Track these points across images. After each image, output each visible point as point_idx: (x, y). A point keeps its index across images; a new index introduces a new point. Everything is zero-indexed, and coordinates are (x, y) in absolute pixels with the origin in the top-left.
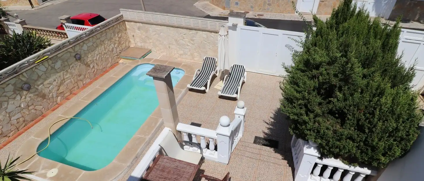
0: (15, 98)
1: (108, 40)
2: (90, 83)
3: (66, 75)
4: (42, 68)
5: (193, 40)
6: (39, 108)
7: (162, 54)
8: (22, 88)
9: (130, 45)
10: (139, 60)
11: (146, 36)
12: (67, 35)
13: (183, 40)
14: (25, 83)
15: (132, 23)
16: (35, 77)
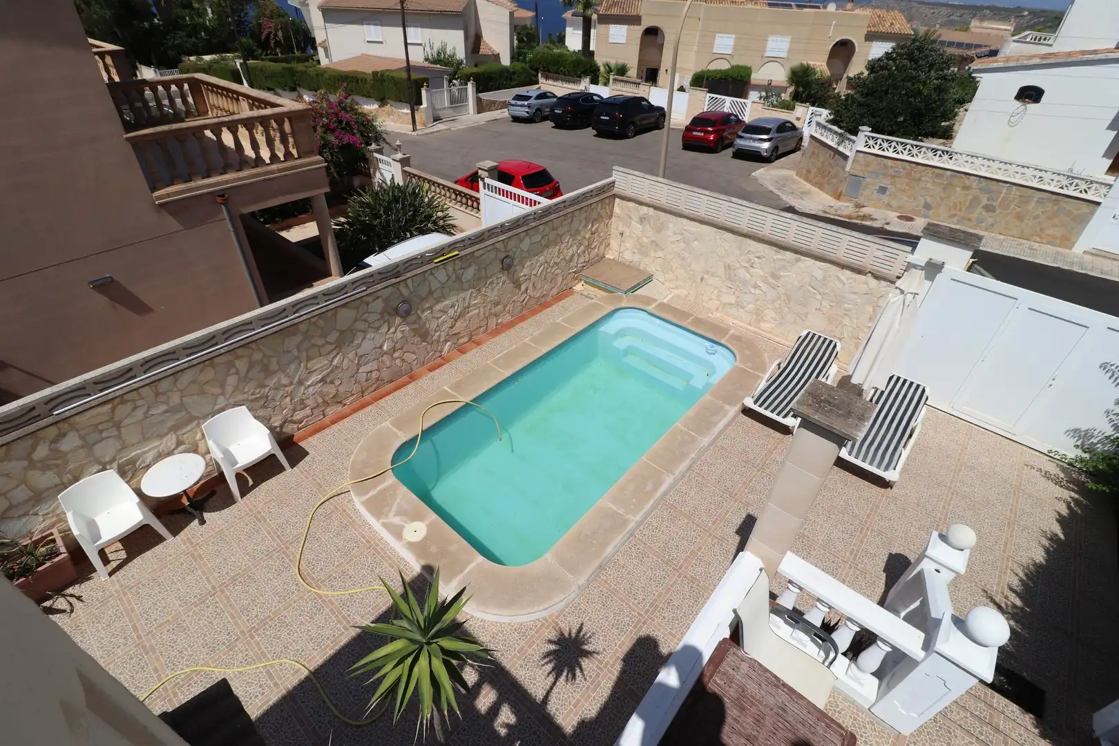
0: (378, 328)
1: (571, 235)
3: (476, 298)
4: (442, 275)
6: (410, 357)
7: (674, 292)
8: (396, 311)
9: (606, 253)
10: (624, 295)
11: (652, 241)
13: (748, 271)
14: (404, 302)
16: (423, 292)
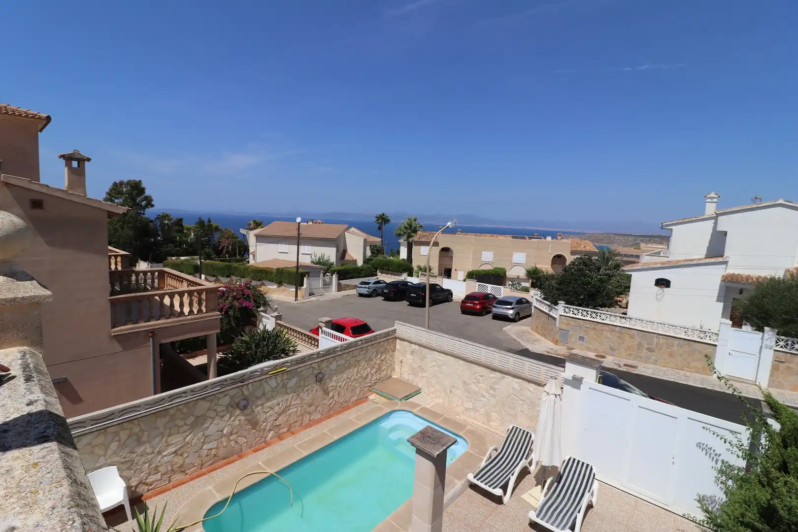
0: (223, 417)
1: (366, 361)
2: (320, 421)
3: (296, 400)
4: (273, 383)
5: (494, 389)
6: (242, 440)
7: (436, 401)
8: (238, 405)
9: (392, 374)
10: (399, 402)
11: (419, 366)
12: (318, 342)
13: (476, 385)
14: (245, 399)
15: (406, 343)
16: (259, 393)
